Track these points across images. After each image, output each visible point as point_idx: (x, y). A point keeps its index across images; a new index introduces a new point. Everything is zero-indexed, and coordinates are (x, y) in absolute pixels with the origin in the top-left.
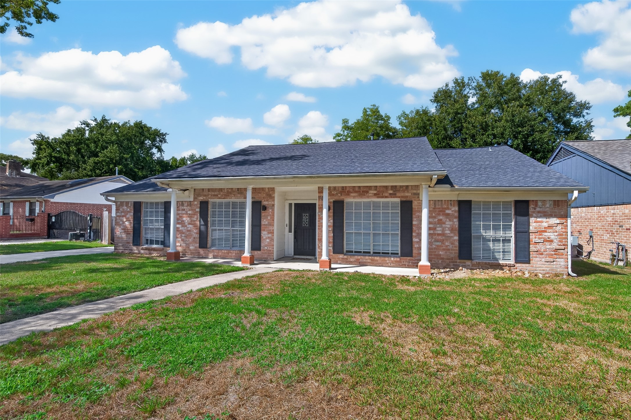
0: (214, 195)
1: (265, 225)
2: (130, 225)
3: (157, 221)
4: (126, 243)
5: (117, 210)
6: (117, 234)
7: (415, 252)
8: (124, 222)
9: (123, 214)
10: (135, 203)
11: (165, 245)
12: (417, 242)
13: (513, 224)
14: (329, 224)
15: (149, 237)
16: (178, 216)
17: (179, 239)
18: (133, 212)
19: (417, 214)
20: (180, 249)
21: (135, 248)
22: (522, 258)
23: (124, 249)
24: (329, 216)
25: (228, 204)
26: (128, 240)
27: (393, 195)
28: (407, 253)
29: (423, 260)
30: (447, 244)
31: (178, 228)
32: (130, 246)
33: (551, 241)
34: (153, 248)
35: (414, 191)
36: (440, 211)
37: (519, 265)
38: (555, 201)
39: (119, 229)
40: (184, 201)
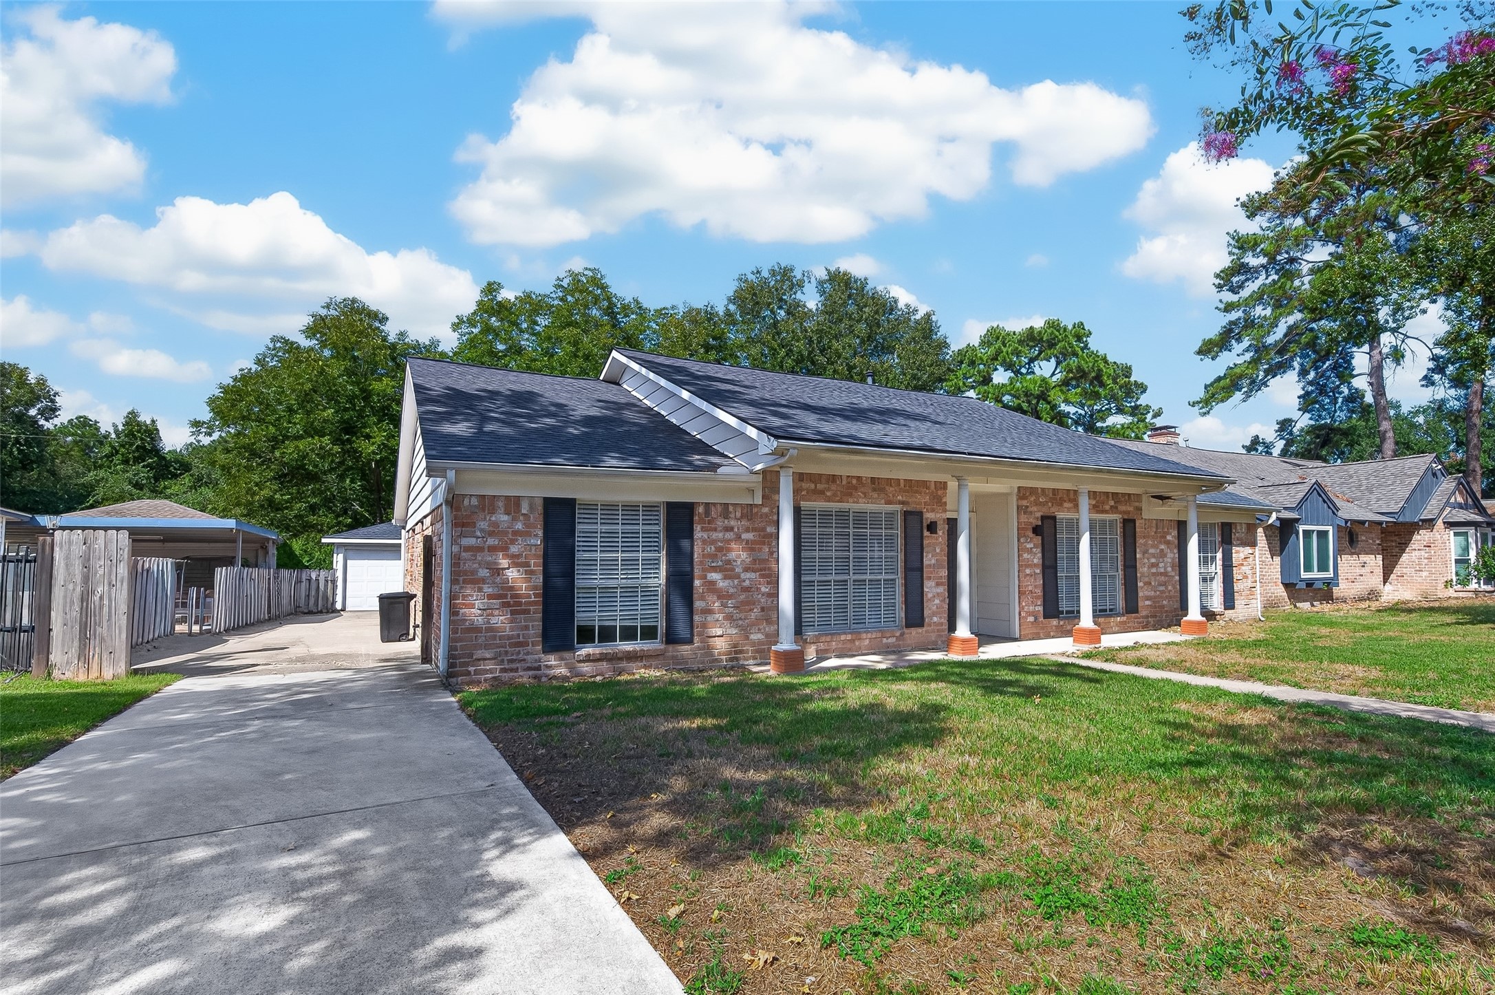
0: (815, 491)
1: (930, 565)
2: (528, 580)
3: (630, 563)
4: (511, 645)
5: (463, 525)
6: (464, 615)
7: (1140, 604)
8: (498, 571)
9: (491, 541)
10: (548, 502)
11: (672, 638)
12: (1142, 588)
13: (1219, 555)
14: (1036, 561)
15: (597, 619)
16: (713, 549)
17: (717, 616)
18: (540, 533)
19: (1140, 541)
20: (720, 645)
21: (552, 660)
22: (1229, 602)
23: (501, 669)
24: (1035, 546)
25: (843, 515)
26: (519, 635)
27: (1114, 509)
28: (1131, 607)
29: (1194, 614)
30: (1170, 588)
31: (713, 583)
32: (528, 653)
33: (1247, 577)
34: (629, 652)
35: (1137, 504)
36: (1161, 537)
37: (1227, 612)
38: (1248, 525)
39: (472, 596)
40: (733, 505)
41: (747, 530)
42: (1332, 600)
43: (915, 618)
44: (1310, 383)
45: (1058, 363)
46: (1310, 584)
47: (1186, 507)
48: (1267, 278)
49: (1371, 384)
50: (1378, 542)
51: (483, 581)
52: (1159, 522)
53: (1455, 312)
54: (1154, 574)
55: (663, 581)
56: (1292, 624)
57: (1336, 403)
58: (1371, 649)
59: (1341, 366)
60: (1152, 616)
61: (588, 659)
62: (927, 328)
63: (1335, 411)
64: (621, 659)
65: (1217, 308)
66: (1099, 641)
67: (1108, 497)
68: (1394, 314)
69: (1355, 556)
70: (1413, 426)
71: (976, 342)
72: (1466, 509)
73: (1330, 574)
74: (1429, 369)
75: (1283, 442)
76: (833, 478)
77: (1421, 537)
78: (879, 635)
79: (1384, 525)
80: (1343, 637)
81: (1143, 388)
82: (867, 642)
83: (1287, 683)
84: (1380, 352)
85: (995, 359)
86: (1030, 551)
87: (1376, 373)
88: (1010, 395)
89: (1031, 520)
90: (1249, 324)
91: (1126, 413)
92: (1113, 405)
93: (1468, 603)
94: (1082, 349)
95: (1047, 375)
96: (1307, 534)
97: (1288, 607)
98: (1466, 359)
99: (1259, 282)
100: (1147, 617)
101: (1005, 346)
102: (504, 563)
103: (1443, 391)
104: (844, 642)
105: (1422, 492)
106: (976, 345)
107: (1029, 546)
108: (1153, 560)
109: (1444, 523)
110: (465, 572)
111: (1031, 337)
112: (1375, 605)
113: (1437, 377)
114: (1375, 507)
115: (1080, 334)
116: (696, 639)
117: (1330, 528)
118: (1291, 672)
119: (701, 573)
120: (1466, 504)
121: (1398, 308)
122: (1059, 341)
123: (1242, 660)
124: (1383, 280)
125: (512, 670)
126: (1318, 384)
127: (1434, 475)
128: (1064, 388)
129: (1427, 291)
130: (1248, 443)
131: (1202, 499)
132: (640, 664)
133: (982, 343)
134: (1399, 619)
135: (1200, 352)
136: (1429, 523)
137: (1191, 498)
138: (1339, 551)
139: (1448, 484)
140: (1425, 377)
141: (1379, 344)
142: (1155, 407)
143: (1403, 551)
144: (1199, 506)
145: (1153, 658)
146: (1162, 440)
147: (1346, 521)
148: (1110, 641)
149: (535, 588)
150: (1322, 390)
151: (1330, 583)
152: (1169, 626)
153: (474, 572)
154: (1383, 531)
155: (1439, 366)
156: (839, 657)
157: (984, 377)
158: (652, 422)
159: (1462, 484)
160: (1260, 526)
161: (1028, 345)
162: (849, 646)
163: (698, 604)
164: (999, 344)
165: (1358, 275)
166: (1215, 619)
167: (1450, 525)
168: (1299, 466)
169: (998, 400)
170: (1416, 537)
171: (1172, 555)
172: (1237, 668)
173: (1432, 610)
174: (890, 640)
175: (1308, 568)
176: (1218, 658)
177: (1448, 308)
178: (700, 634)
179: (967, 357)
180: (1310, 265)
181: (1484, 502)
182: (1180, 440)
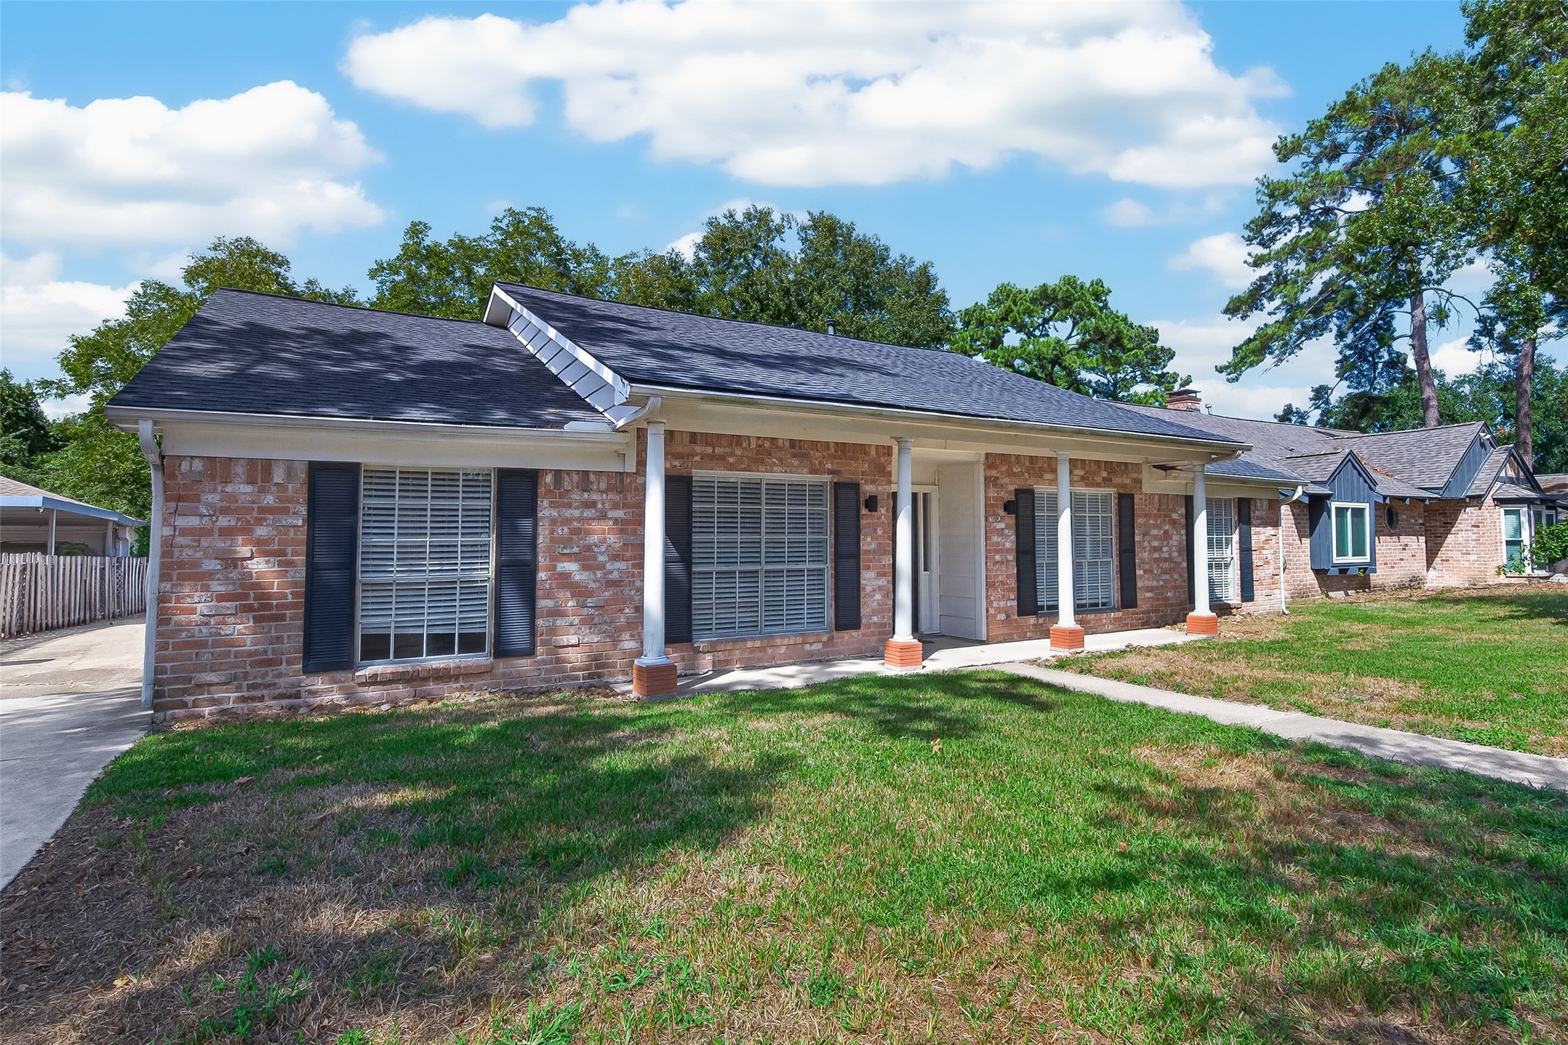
0: (713, 457)
1: (869, 551)
2: (283, 574)
3: (444, 552)
4: (253, 664)
5: (179, 499)
6: (179, 624)
7: (1140, 596)
8: (232, 562)
9: (224, 521)
10: (316, 469)
11: (502, 650)
12: (1141, 576)
13: (1236, 537)
14: (1008, 545)
15: (393, 625)
16: (566, 530)
17: (571, 618)
18: (303, 510)
19: (1139, 521)
20: (575, 657)
21: (319, 683)
22: (1247, 592)
23: (237, 697)
24: (1007, 527)
25: (752, 490)
26: (265, 651)
27: (1107, 482)
28: (1129, 600)
29: (1202, 608)
30: (1176, 576)
31: (565, 575)
32: (280, 675)
33: (1268, 563)
34: (437, 670)
35: (1136, 475)
36: (1166, 516)
37: (1244, 604)
38: (1270, 501)
39: (192, 597)
40: (595, 473)
41: (615, 506)
42: (1369, 588)
43: (848, 617)
44: (1349, 347)
45: (1075, 324)
46: (1343, 570)
47: (1193, 479)
48: (1300, 231)
49: (1413, 346)
50: (1421, 521)
51: (210, 575)
52: (1163, 497)
53: (1505, 261)
54: (1156, 560)
55: (492, 574)
56: (1320, 618)
57: (1375, 370)
58: (1411, 654)
59: (1380, 327)
60: (1153, 611)
61: (374, 681)
62: (924, 281)
63: (1375, 378)
64: (425, 679)
65: (1245, 262)
66: (1081, 643)
67: (1099, 467)
68: (1437, 264)
69: (1395, 538)
70: (1458, 396)
71: (984, 301)
72: (1518, 484)
73: (1367, 559)
74: (1475, 331)
75: (1319, 411)
76: (737, 440)
77: (1469, 515)
78: (799, 640)
79: (1427, 502)
80: (1379, 635)
81: (1171, 355)
82: (783, 650)
83: (1299, 707)
84: (1423, 312)
85: (1004, 319)
86: (1000, 533)
87: (1419, 335)
88: (1021, 358)
89: (1002, 494)
90: (1282, 279)
91: (1152, 382)
92: (1138, 373)
93: (1522, 591)
94: (1101, 309)
95: (1063, 337)
96: (1341, 512)
97: (1319, 597)
98: (1518, 314)
99: (1291, 236)
100: (1148, 612)
101: (1016, 305)
102: (245, 551)
103: (1489, 356)
104: (753, 650)
105: (1469, 464)
106: (985, 305)
107: (1002, 525)
108: (1155, 544)
109: (1494, 499)
110: (181, 565)
111: (1045, 297)
112: (1417, 594)
113: (1484, 340)
114: (1417, 482)
115: (1099, 292)
116: (539, 649)
117: (1366, 506)
118: (1307, 691)
119: (547, 563)
120: (1518, 478)
121: (1442, 257)
122: (1075, 300)
123: (1248, 672)
124: (1425, 226)
125: (253, 699)
126: (1356, 347)
127: (1482, 445)
128: (1082, 352)
129: (1474, 238)
130: (1280, 413)
131: (1210, 468)
132: (455, 685)
133: (992, 301)
134: (1445, 611)
135: (1227, 311)
136: (1477, 500)
137: (1199, 468)
138: (1377, 532)
139: (1498, 456)
140: (1472, 341)
141: (1422, 301)
142: (1183, 375)
143: (1448, 532)
144: (1208, 478)
145: (1136, 669)
146: (1181, 406)
147: (1385, 498)
148: (1096, 643)
149: (294, 584)
150: (1361, 354)
151: (1367, 569)
152: (1175, 623)
153: (196, 564)
154: (1426, 509)
155: (1486, 328)
156: (747, 668)
157: (993, 339)
158: (523, 371)
159: (1513, 455)
160: (1283, 502)
161: (1041, 304)
162: (758, 655)
163: (543, 603)
164: (1009, 303)
165: (1398, 219)
166: (1231, 614)
167: (1500, 502)
168: (1333, 436)
169: (1009, 365)
170: (1462, 516)
171: (1177, 538)
172: (1240, 684)
173: (1481, 600)
174: (815, 647)
175: (1342, 552)
176: (1219, 669)
177: (1497, 256)
178: (545, 643)
179: (974, 317)
180: (1347, 215)
181: (1537, 478)
182: (1201, 406)
